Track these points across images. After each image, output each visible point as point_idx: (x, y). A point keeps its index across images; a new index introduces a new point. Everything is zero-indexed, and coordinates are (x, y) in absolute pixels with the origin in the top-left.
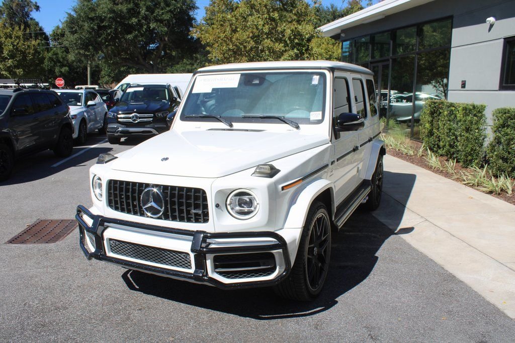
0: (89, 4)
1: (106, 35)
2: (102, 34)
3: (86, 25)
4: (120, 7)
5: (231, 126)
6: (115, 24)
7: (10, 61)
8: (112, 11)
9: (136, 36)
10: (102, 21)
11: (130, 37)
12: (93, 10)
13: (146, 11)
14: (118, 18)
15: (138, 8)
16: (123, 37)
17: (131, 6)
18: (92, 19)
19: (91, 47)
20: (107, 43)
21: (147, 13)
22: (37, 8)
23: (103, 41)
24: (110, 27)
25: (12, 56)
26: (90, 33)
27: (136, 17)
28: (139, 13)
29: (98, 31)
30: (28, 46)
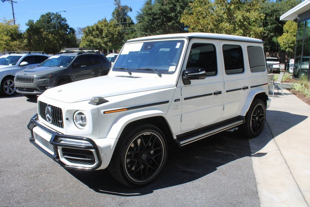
0: (148, 6)
1: (157, 23)
2: (155, 23)
3: (146, 18)
4: (165, 7)
5: (130, 74)
6: (162, 17)
7: (105, 38)
8: (160, 9)
9: (174, 23)
10: (155, 15)
11: (170, 24)
12: (151, 9)
13: (180, 8)
14: (164, 13)
15: (176, 7)
16: (167, 24)
17: (171, 6)
18: (150, 14)
19: (148, 30)
20: (157, 28)
21: (181, 10)
22: (131, 10)
23: (155, 27)
24: (159, 18)
25: (107, 36)
26: (148, 22)
27: (174, 12)
28: (176, 9)
29: (153, 21)
30: (116, 30)
